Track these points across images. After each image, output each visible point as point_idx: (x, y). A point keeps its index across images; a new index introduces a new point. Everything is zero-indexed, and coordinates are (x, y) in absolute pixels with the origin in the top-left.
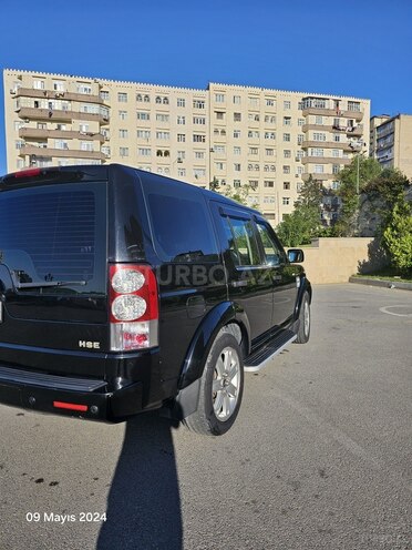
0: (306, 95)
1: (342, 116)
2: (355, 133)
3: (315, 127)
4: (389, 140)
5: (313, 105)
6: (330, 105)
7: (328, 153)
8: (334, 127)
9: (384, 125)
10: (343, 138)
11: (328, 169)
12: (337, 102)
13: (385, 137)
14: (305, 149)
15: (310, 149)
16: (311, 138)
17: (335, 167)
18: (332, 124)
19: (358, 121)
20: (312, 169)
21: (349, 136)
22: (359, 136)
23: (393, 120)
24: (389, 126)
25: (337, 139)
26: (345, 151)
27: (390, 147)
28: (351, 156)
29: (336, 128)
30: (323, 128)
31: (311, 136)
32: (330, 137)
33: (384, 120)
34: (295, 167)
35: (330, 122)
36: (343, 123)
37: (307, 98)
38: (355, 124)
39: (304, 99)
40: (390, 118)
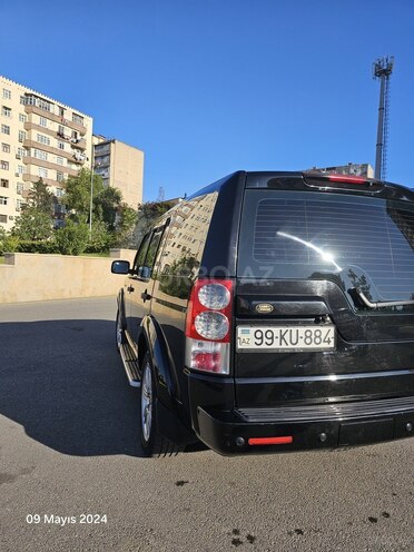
0: (29, 91)
1: (66, 125)
2: (78, 145)
3: (38, 127)
4: (105, 160)
5: (37, 104)
6: (55, 109)
7: (52, 158)
8: (59, 134)
9: (101, 145)
10: (67, 147)
11: (52, 175)
12: (62, 110)
13: (102, 157)
14: (27, 148)
15: (33, 150)
16: (34, 138)
17: (59, 174)
18: (57, 130)
19: (82, 135)
20: (35, 171)
21: (73, 147)
22: (82, 150)
23: (108, 143)
24: (106, 148)
25: (62, 146)
26: (69, 161)
27: (106, 167)
28: (74, 167)
29: (60, 135)
30: (47, 131)
31: (34, 135)
32: (54, 143)
33: (101, 141)
34: (15, 165)
35: (55, 127)
36: (68, 132)
37: (31, 95)
38: (79, 137)
39: (26, 94)
40: (106, 140)
